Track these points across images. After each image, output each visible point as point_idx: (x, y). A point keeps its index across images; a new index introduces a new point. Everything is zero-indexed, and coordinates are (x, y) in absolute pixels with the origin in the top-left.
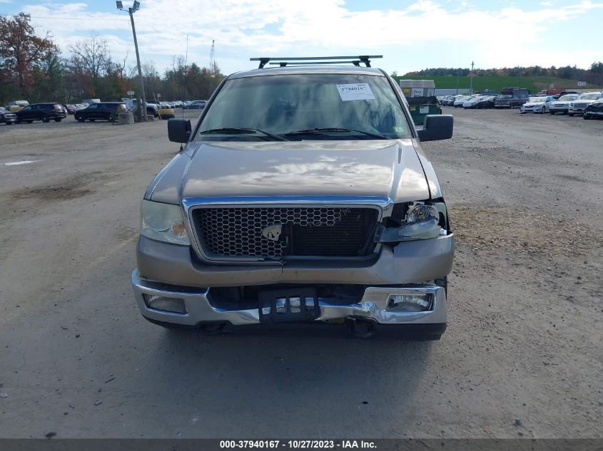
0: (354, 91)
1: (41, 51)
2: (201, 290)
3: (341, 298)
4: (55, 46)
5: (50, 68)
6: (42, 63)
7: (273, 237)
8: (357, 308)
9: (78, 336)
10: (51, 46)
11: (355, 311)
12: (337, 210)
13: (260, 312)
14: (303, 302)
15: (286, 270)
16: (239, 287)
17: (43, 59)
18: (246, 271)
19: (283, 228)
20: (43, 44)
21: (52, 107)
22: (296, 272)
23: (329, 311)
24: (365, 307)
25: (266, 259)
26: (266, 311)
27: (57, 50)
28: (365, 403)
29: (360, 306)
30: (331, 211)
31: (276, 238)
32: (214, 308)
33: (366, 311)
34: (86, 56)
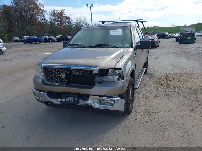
0: (116, 32)
1: (67, 20)
2: (45, 92)
3: (85, 98)
4: (71, 18)
5: (69, 25)
6: (67, 24)
7: (63, 77)
8: (87, 102)
9: (27, 103)
10: (70, 18)
11: (86, 103)
12: (82, 70)
13: (61, 100)
14: (74, 98)
15: (67, 88)
16: (58, 92)
17: (67, 23)
18: (55, 87)
19: (66, 75)
20: (68, 18)
21: (67, 37)
22: (69, 89)
23: (82, 103)
24: (90, 102)
25: (61, 84)
26: (63, 100)
27: (71, 20)
28: (90, 133)
29: (88, 101)
30: (80, 70)
31: (64, 78)
32: (48, 97)
33: (89, 103)
34: (80, 21)
